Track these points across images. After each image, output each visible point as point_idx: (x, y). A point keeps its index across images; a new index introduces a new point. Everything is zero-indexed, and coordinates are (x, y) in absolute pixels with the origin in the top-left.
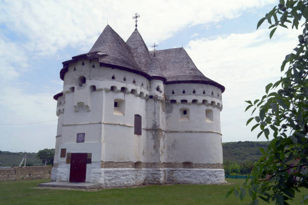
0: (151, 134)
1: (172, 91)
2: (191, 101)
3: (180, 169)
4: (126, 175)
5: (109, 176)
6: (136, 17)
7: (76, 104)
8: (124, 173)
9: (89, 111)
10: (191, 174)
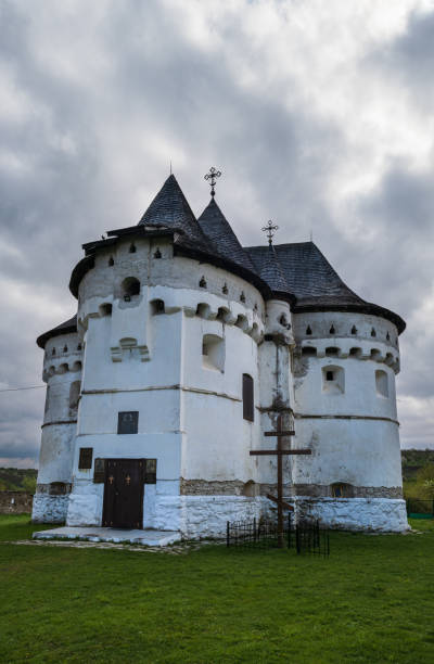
0: (270, 421)
1: (306, 328)
2: (348, 352)
3: (326, 499)
4: (231, 512)
5: (195, 515)
6: (213, 176)
7: (116, 343)
8: (226, 508)
9: (147, 360)
10: (351, 511)
